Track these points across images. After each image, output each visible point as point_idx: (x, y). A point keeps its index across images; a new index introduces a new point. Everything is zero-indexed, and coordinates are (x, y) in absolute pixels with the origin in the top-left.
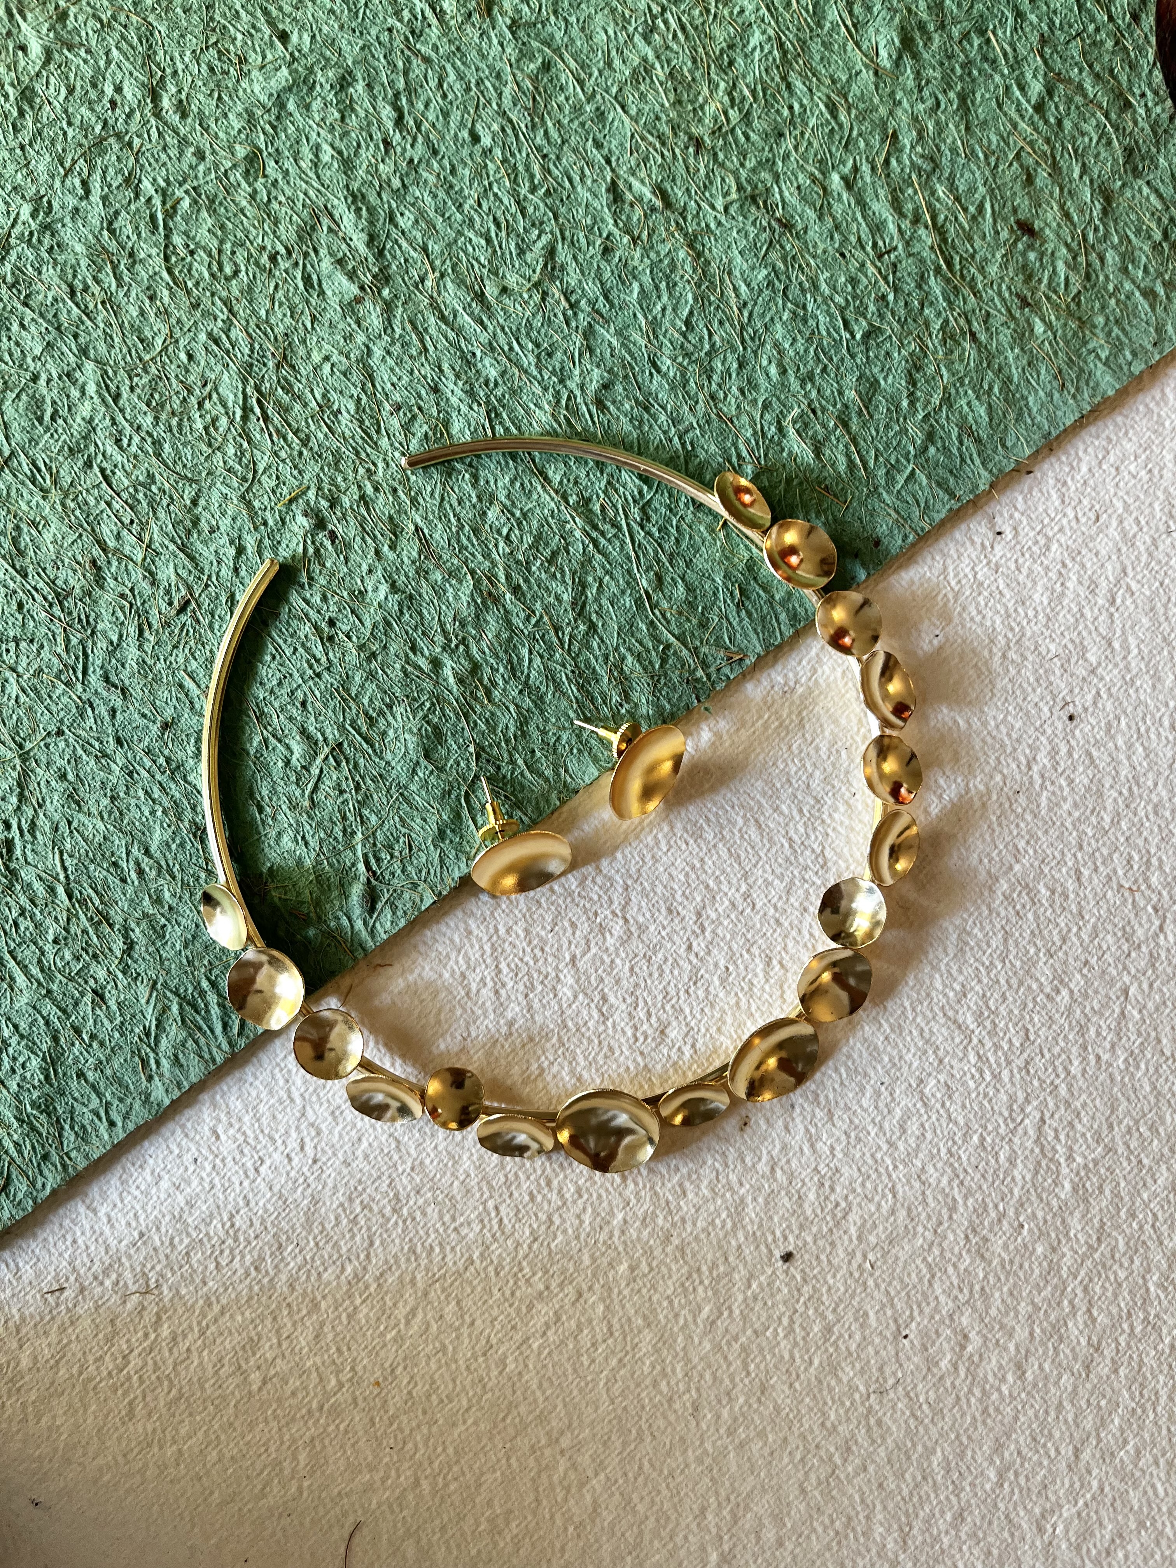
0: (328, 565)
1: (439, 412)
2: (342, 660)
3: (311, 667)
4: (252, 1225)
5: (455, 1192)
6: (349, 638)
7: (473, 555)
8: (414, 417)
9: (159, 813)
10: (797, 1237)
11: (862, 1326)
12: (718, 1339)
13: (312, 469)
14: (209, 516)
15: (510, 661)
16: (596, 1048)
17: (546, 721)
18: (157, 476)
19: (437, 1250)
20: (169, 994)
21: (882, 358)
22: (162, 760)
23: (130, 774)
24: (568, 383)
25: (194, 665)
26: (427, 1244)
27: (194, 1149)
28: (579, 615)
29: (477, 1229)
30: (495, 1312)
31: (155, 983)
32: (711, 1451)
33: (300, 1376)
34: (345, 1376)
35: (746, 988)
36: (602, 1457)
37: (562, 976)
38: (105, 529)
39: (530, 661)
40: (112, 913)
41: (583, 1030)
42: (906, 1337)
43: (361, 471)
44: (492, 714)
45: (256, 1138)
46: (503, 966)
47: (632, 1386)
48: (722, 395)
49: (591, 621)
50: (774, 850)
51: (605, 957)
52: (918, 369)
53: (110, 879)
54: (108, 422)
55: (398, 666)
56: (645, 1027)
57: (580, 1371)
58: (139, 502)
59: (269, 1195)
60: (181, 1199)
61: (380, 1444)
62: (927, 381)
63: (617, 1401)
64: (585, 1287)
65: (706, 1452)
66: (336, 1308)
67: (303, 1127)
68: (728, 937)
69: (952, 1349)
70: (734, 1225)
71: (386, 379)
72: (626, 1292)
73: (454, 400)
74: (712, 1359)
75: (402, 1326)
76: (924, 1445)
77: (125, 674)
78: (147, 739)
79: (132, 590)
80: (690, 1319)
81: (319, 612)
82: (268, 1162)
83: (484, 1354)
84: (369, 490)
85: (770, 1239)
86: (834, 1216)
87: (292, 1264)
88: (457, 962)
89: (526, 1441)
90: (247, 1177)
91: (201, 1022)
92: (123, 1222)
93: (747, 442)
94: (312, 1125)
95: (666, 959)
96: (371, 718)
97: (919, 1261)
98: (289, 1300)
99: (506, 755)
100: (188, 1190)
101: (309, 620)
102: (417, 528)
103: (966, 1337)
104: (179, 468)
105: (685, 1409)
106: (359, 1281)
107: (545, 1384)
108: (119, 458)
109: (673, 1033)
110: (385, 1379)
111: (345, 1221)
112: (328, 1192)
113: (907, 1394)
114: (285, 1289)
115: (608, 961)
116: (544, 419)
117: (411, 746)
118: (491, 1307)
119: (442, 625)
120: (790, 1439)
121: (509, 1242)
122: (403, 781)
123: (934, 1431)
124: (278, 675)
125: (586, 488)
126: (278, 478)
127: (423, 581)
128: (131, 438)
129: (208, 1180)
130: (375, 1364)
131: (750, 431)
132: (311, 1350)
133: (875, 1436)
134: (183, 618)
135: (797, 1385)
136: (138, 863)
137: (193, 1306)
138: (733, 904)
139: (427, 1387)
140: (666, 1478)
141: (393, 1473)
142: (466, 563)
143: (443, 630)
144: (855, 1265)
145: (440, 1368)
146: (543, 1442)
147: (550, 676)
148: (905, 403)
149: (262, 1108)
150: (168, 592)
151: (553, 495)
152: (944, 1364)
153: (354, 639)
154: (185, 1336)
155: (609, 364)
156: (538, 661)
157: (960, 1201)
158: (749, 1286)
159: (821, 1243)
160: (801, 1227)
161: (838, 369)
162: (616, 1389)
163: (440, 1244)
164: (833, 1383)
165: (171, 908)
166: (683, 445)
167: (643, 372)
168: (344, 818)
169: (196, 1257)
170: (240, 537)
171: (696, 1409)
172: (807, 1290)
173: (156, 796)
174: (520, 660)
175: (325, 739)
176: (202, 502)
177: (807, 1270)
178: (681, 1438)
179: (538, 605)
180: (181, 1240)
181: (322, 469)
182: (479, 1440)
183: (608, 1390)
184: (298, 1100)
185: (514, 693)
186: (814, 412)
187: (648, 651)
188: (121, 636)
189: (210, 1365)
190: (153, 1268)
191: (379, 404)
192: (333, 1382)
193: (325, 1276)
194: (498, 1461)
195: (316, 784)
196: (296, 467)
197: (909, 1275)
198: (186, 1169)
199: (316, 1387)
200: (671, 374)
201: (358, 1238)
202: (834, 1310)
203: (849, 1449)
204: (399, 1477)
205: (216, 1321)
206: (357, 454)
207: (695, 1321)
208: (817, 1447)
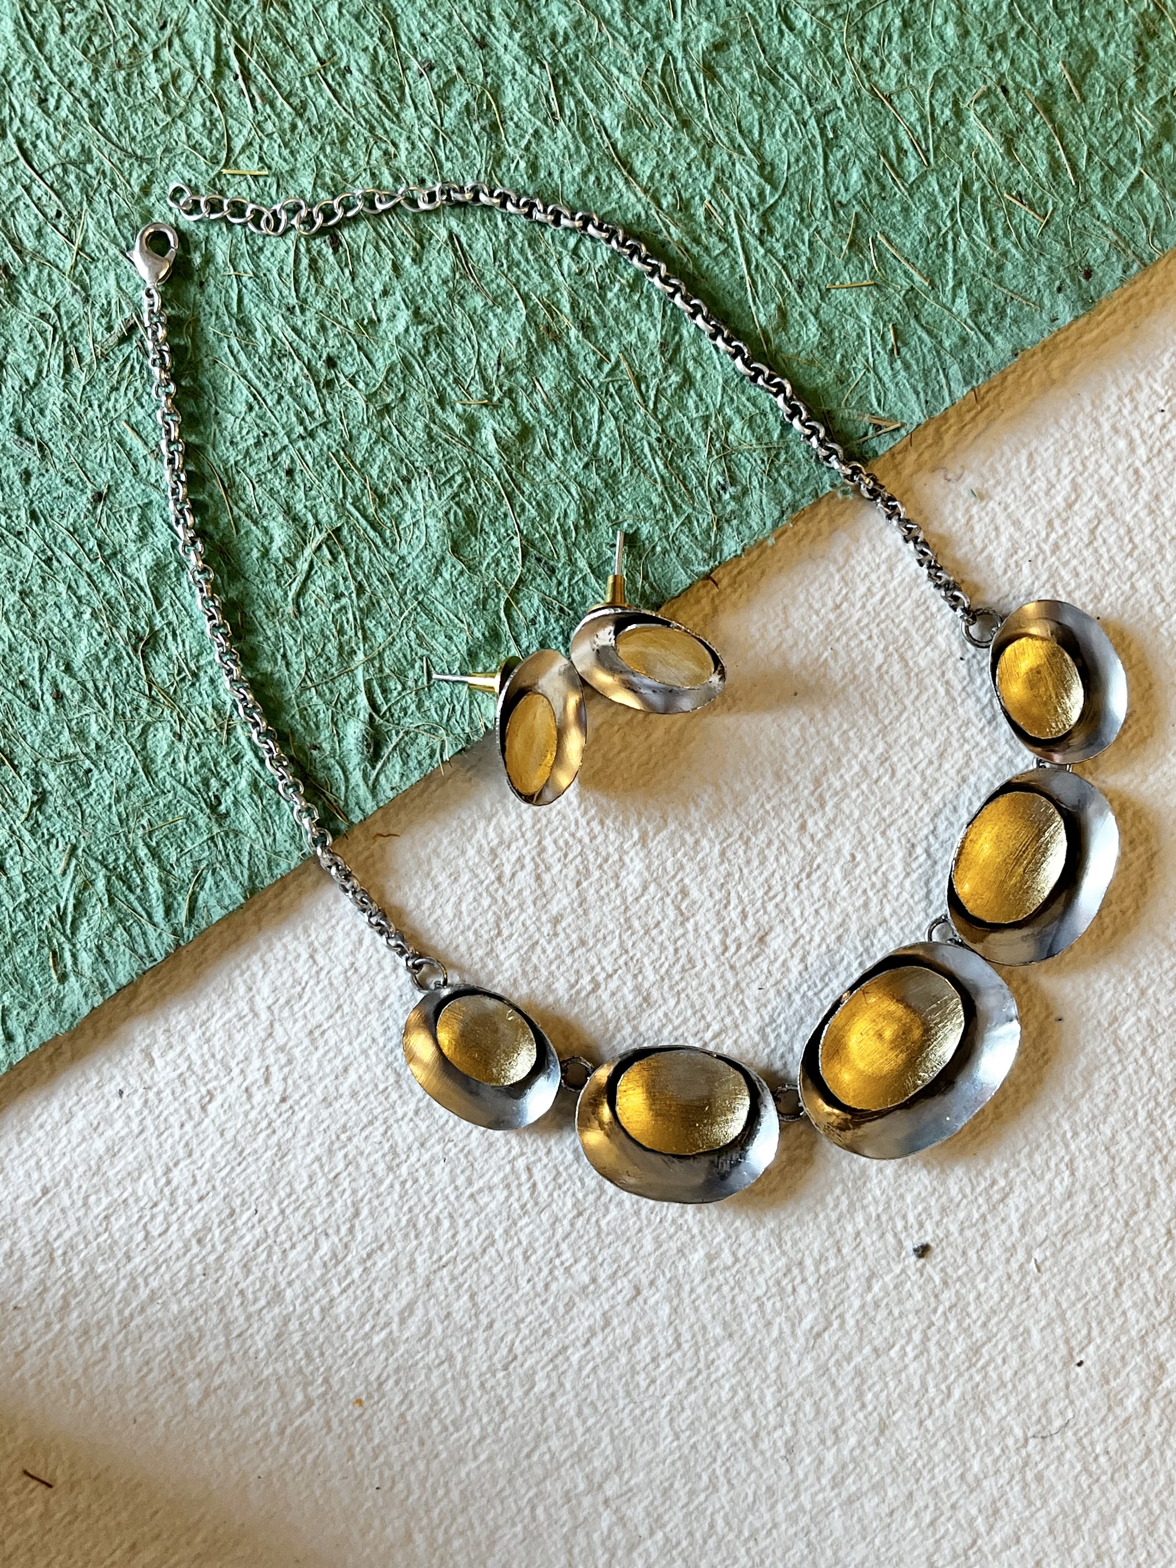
0: (328, 282)
1: (486, 75)
2: (344, 415)
3: (302, 422)
4: (195, 1183)
5: (474, 1144)
6: (354, 383)
7: (526, 274)
8: (452, 81)
9: (87, 616)
10: (938, 1224)
11: (1020, 1347)
12: (823, 1358)
13: (309, 148)
14: (165, 210)
15: (573, 423)
16: (671, 959)
17: (620, 507)
18: (95, 151)
19: (446, 1224)
20: (93, 863)
21: (1101, 18)
22: (92, 543)
23: (48, 561)
24: (666, 40)
25: (140, 413)
26: (432, 1216)
27: (119, 1078)
28: (671, 361)
29: (501, 1197)
30: (522, 1311)
31: (74, 848)
32: (808, 1507)
33: (255, 1388)
34: (317, 1390)
35: (879, 885)
36: (661, 1510)
37: (627, 859)
38: (22, 223)
39: (601, 423)
40: (18, 750)
41: (654, 932)
42: (1080, 1364)
43: (376, 153)
44: (546, 496)
45: (205, 1064)
46: (548, 842)
47: (705, 1418)
48: (877, 63)
49: (686, 370)
50: (924, 697)
51: (687, 836)
52: (1153, 35)
53: (17, 703)
54: (28, 74)
55: (419, 425)
56: (739, 931)
57: (635, 1394)
58: (69, 187)
59: (219, 1143)
60: (99, 1145)
61: (361, 1482)
62: (1163, 54)
63: (683, 1437)
64: (645, 1281)
65: (801, 1509)
66: (306, 1299)
67: (268, 1051)
68: (856, 814)
69: (1143, 1382)
70: (851, 1204)
71: (414, 26)
72: (700, 1290)
73: (507, 59)
74: (815, 1386)
75: (395, 1326)
76: (1100, 1511)
77: (44, 424)
78: (73, 514)
79: (57, 308)
80: (787, 1329)
81: (314, 347)
82: (219, 1099)
83: (505, 1368)
84: (387, 179)
85: (900, 1225)
86: (989, 1198)
87: (248, 1238)
88: (486, 835)
89: (559, 1485)
90: (191, 1117)
91: (136, 904)
92: (21, 1172)
93: (911, 130)
94: (282, 1049)
95: (770, 843)
96: (381, 496)
97: (1102, 1263)
98: (242, 1285)
99: (563, 552)
100: (109, 1133)
101: (299, 357)
102: (451, 235)
103: (1161, 1367)
104: (125, 142)
105: (776, 1450)
106: (338, 1263)
107: (587, 1411)
108: (42, 125)
109: (777, 942)
110: (370, 1396)
111: (321, 1182)
112: (300, 1141)
113: (1079, 1441)
114: (237, 1270)
115: (690, 840)
116: (631, 89)
117: (434, 536)
118: (517, 1304)
119: (482, 370)
120: (917, 1495)
121: (544, 1216)
122: (422, 583)
123: (1114, 1494)
124: (256, 432)
125: (686, 186)
126: (261, 159)
127: (457, 308)
128: (60, 97)
129: (136, 1121)
130: (356, 1376)
131: (916, 114)
132: (270, 1354)
133: (1033, 1496)
134: (126, 349)
135: (929, 1423)
136: (55, 684)
137: (112, 1288)
138: (864, 769)
139: (426, 1408)
140: (746, 1541)
141: (377, 1523)
142: (516, 285)
143: (483, 378)
144: (1015, 1265)
145: (444, 1383)
146: (582, 1487)
147: (628, 445)
148: (1131, 83)
149: (214, 1025)
150: (106, 313)
151: (641, 194)
152: (1131, 1402)
153: (361, 385)
154: (101, 1329)
155: (723, 12)
156: (612, 424)
157: (1162, 1184)
158: (869, 1288)
159: (968, 1233)
160: (944, 1210)
161: (1040, 32)
162: (683, 1421)
163: (451, 1216)
164: (979, 1422)
165: (98, 747)
166: (822, 131)
167: (770, 28)
168: (341, 632)
169: (118, 1223)
170: (207, 239)
171: (790, 1451)
172: (948, 1297)
173: (82, 592)
174: (587, 422)
175: (318, 523)
176: (156, 190)
177: (949, 1270)
178: (769, 1489)
179: (614, 346)
180: (99, 1200)
181: (322, 148)
182: (495, 1482)
183: (672, 1420)
184: (264, 1015)
185: (577, 468)
186: (1005, 91)
187: (764, 414)
188: (39, 372)
189: (134, 1369)
190: (59, 1235)
191: (403, 60)
192: (300, 1397)
193: (292, 1255)
194: (520, 1511)
195: (304, 583)
196: (286, 145)
197: (1088, 1280)
198: (108, 1104)
199: (275, 1403)
200: (809, 32)
201: (338, 1205)
202: (984, 1325)
203: (996, 1512)
204: (384, 1527)
205: (143, 1310)
206: (372, 129)
207: (793, 1333)
208: (953, 1507)
